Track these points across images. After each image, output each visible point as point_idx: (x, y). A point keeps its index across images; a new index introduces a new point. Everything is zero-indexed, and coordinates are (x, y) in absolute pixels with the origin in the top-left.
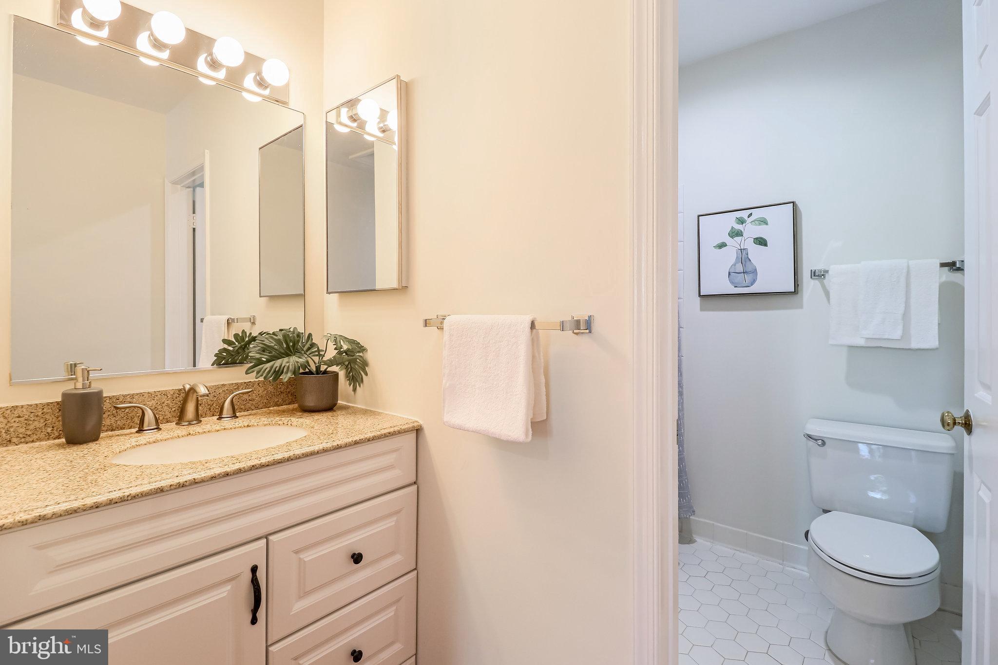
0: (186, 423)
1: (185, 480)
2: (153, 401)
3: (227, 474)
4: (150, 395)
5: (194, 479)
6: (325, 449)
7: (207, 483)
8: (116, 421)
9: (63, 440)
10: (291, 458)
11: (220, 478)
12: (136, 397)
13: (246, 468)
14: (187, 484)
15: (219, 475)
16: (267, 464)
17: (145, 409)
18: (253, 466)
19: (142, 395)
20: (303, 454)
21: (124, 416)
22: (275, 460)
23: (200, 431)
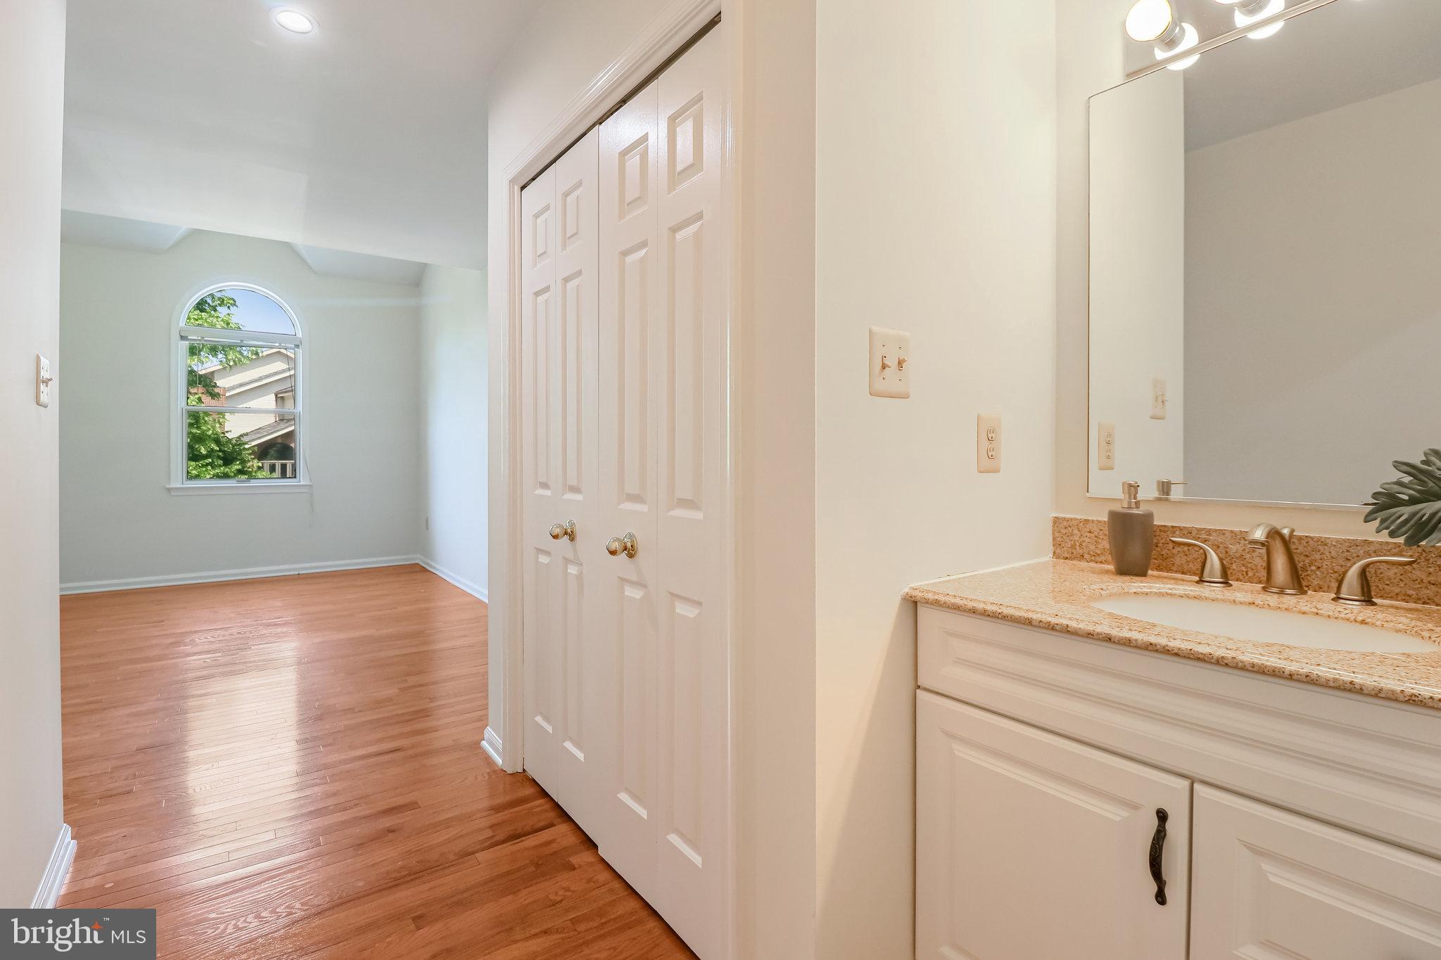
0: (1275, 590)
1: (1056, 622)
2: (1238, 545)
3: (1109, 639)
4: (1233, 535)
5: (1067, 626)
6: (1314, 677)
7: (1080, 639)
8: (1188, 562)
9: (1111, 567)
10: (1226, 661)
11: (1099, 639)
12: (1214, 534)
13: (1140, 642)
14: (1058, 628)
15: (1098, 634)
16: (1176, 651)
17: (1207, 550)
18: (1151, 644)
19: (1222, 532)
20: (1253, 666)
21: (1198, 558)
22: (1192, 652)
23: (1271, 604)
